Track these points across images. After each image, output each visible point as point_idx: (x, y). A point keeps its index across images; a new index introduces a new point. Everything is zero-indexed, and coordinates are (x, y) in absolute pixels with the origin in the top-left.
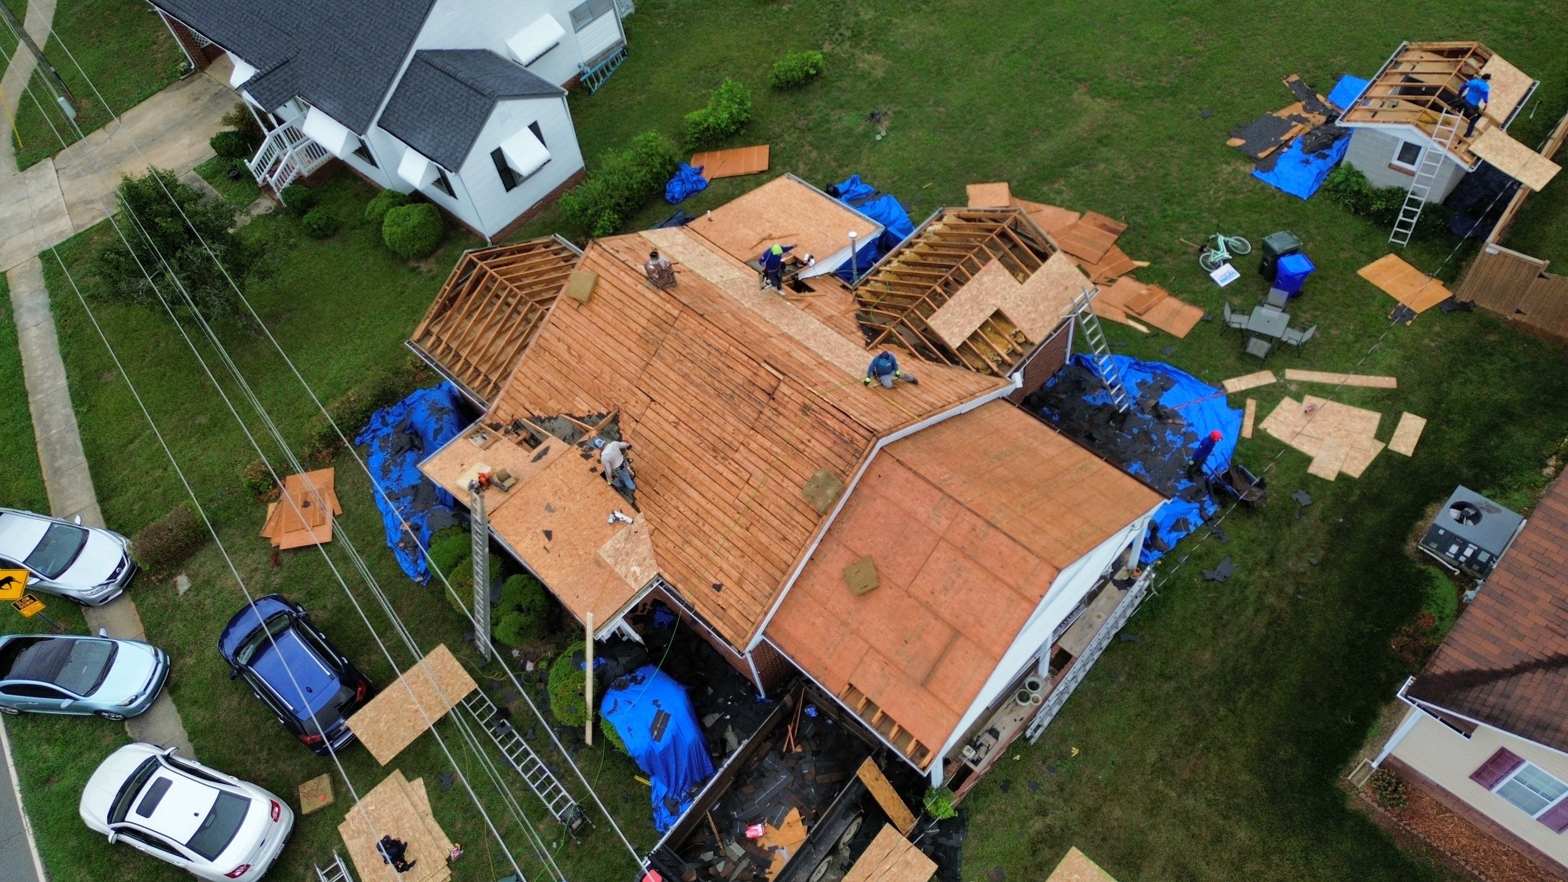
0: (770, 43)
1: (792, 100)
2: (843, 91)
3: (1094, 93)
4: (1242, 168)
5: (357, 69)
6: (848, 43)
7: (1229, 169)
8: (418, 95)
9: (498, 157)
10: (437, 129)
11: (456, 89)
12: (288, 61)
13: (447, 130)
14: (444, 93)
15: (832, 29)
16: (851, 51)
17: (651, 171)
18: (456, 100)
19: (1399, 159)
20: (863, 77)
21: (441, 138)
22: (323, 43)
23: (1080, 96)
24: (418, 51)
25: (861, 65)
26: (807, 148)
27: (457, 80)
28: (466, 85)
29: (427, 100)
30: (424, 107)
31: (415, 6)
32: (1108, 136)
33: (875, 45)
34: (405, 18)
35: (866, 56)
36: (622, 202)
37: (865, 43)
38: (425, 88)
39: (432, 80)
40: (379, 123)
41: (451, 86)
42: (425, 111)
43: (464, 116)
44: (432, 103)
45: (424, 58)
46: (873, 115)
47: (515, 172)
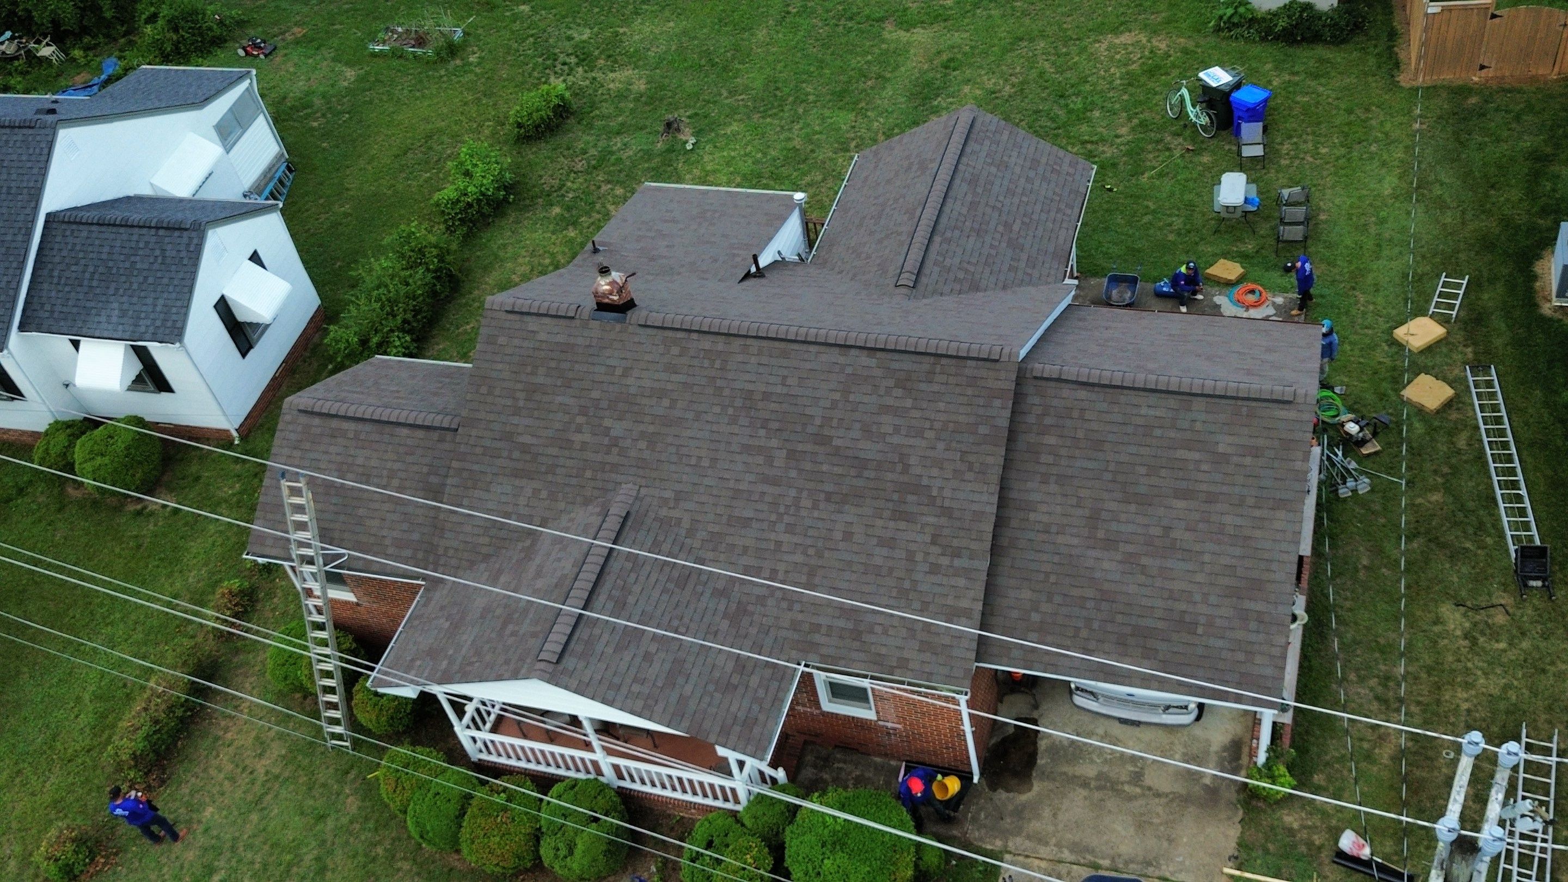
0: (479, 99)
1: (549, 146)
2: (609, 117)
3: (907, 24)
4: (1117, 41)
6: (580, 69)
7: (1104, 46)
8: (73, 268)
9: (223, 308)
10: (125, 299)
11: (135, 238)
13: (143, 294)
14: (117, 250)
15: (549, 62)
16: (590, 75)
17: (428, 270)
18: (141, 252)
20: (622, 96)
21: (136, 308)
23: (893, 34)
24: (48, 215)
25: (611, 86)
26: (605, 188)
27: (132, 226)
28: (150, 227)
29: (91, 269)
30: (92, 279)
31: (24, 158)
32: (951, 60)
33: (616, 62)
34: (14, 177)
35: (611, 75)
36: (409, 316)
37: (601, 62)
38: (81, 255)
39: (89, 241)
40: (22, 328)
41: (125, 237)
42: (95, 283)
43: (163, 267)
44: (101, 270)
45: (63, 222)
46: (669, 125)
47: (250, 324)
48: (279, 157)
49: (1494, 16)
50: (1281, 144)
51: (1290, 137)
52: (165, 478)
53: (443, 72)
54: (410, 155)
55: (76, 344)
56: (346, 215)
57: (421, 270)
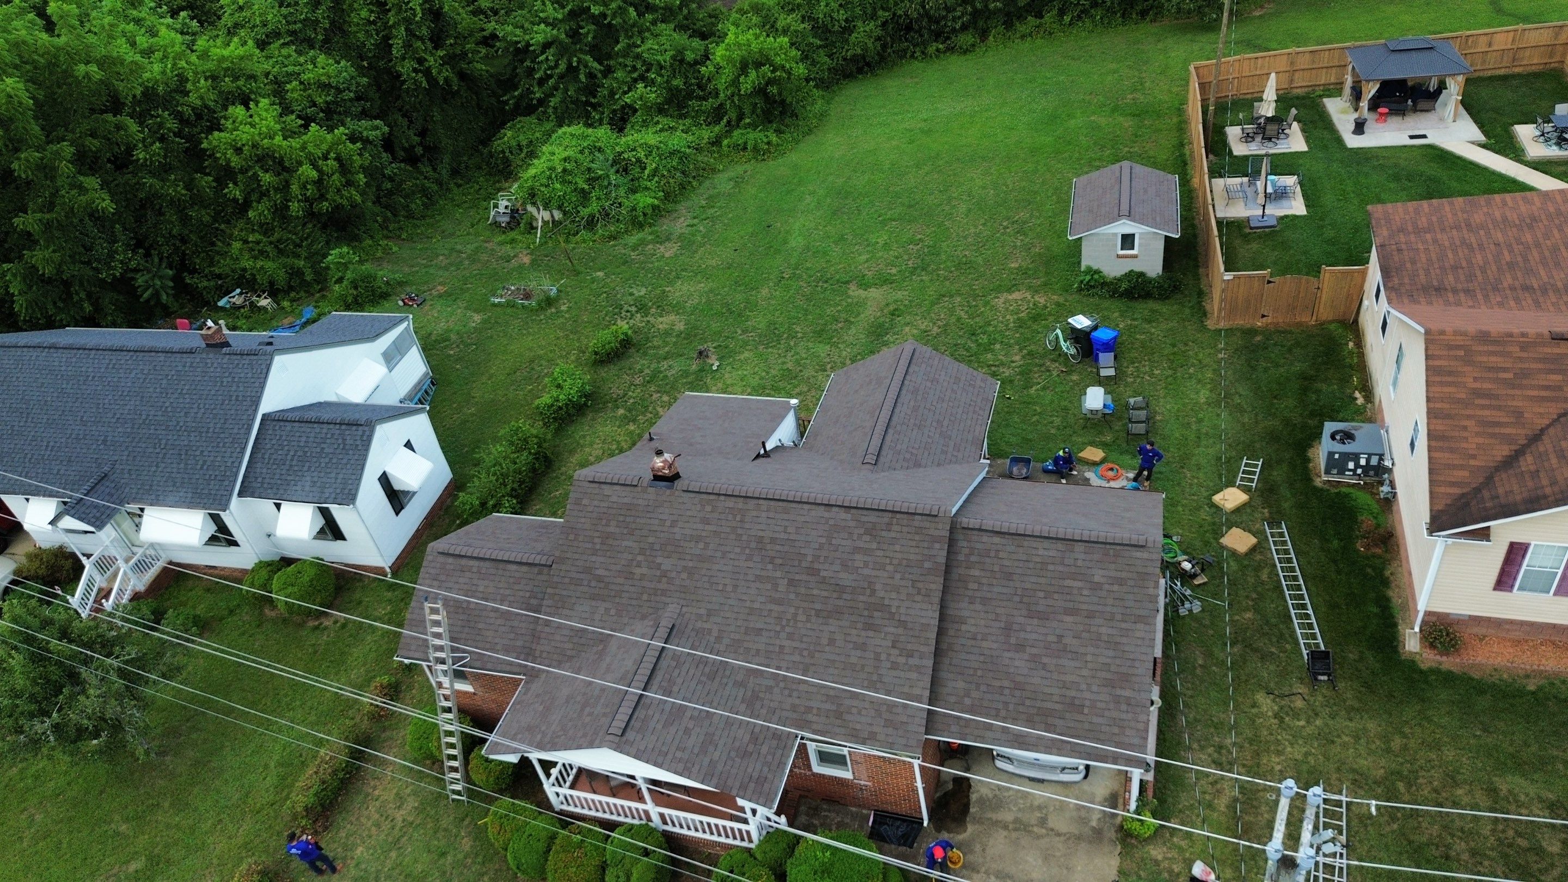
0: (567, 335)
1: (616, 368)
2: (658, 347)
3: (864, 285)
4: (1010, 297)
5: (198, 453)
6: (639, 315)
7: (1002, 300)
8: (280, 452)
9: (385, 480)
10: (315, 474)
11: (324, 431)
12: (106, 475)
13: (328, 470)
14: (311, 439)
15: (617, 310)
16: (645, 319)
17: (530, 453)
18: (328, 441)
19: (1122, 249)
20: (667, 333)
21: (324, 480)
22: (144, 445)
23: (855, 292)
24: (264, 415)
25: (660, 326)
26: (655, 396)
27: (323, 423)
28: (335, 424)
29: (292, 453)
30: (292, 460)
31: (250, 375)
32: (896, 310)
33: (663, 310)
34: (241, 389)
35: (660, 319)
36: (516, 485)
37: (653, 311)
38: (285, 443)
39: (292, 434)
40: (240, 495)
41: (318, 430)
42: (294, 463)
43: (344, 452)
44: (299, 454)
45: (274, 420)
46: (701, 353)
47: (403, 492)
48: (426, 374)
49: (1269, 282)
50: (1128, 367)
51: (1134, 363)
52: (337, 602)
53: (542, 317)
54: (518, 374)
55: (278, 506)
56: (473, 414)
57: (525, 453)
